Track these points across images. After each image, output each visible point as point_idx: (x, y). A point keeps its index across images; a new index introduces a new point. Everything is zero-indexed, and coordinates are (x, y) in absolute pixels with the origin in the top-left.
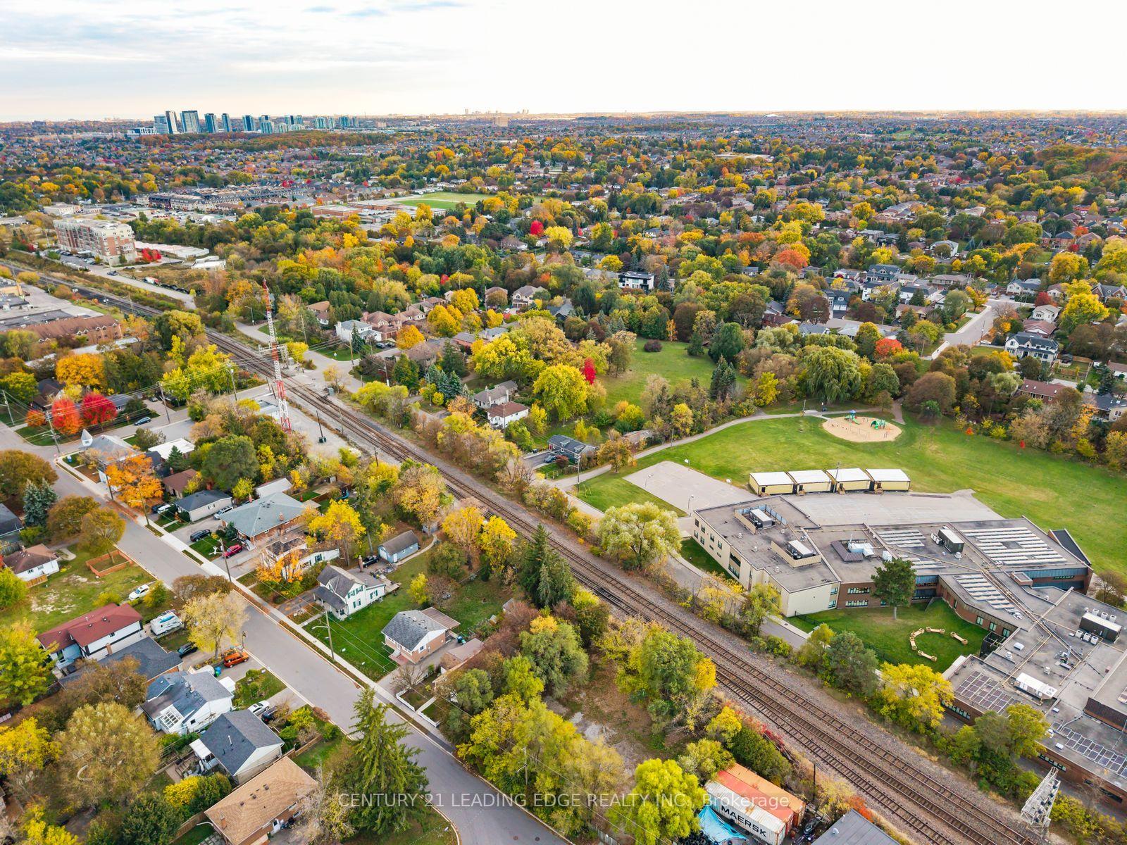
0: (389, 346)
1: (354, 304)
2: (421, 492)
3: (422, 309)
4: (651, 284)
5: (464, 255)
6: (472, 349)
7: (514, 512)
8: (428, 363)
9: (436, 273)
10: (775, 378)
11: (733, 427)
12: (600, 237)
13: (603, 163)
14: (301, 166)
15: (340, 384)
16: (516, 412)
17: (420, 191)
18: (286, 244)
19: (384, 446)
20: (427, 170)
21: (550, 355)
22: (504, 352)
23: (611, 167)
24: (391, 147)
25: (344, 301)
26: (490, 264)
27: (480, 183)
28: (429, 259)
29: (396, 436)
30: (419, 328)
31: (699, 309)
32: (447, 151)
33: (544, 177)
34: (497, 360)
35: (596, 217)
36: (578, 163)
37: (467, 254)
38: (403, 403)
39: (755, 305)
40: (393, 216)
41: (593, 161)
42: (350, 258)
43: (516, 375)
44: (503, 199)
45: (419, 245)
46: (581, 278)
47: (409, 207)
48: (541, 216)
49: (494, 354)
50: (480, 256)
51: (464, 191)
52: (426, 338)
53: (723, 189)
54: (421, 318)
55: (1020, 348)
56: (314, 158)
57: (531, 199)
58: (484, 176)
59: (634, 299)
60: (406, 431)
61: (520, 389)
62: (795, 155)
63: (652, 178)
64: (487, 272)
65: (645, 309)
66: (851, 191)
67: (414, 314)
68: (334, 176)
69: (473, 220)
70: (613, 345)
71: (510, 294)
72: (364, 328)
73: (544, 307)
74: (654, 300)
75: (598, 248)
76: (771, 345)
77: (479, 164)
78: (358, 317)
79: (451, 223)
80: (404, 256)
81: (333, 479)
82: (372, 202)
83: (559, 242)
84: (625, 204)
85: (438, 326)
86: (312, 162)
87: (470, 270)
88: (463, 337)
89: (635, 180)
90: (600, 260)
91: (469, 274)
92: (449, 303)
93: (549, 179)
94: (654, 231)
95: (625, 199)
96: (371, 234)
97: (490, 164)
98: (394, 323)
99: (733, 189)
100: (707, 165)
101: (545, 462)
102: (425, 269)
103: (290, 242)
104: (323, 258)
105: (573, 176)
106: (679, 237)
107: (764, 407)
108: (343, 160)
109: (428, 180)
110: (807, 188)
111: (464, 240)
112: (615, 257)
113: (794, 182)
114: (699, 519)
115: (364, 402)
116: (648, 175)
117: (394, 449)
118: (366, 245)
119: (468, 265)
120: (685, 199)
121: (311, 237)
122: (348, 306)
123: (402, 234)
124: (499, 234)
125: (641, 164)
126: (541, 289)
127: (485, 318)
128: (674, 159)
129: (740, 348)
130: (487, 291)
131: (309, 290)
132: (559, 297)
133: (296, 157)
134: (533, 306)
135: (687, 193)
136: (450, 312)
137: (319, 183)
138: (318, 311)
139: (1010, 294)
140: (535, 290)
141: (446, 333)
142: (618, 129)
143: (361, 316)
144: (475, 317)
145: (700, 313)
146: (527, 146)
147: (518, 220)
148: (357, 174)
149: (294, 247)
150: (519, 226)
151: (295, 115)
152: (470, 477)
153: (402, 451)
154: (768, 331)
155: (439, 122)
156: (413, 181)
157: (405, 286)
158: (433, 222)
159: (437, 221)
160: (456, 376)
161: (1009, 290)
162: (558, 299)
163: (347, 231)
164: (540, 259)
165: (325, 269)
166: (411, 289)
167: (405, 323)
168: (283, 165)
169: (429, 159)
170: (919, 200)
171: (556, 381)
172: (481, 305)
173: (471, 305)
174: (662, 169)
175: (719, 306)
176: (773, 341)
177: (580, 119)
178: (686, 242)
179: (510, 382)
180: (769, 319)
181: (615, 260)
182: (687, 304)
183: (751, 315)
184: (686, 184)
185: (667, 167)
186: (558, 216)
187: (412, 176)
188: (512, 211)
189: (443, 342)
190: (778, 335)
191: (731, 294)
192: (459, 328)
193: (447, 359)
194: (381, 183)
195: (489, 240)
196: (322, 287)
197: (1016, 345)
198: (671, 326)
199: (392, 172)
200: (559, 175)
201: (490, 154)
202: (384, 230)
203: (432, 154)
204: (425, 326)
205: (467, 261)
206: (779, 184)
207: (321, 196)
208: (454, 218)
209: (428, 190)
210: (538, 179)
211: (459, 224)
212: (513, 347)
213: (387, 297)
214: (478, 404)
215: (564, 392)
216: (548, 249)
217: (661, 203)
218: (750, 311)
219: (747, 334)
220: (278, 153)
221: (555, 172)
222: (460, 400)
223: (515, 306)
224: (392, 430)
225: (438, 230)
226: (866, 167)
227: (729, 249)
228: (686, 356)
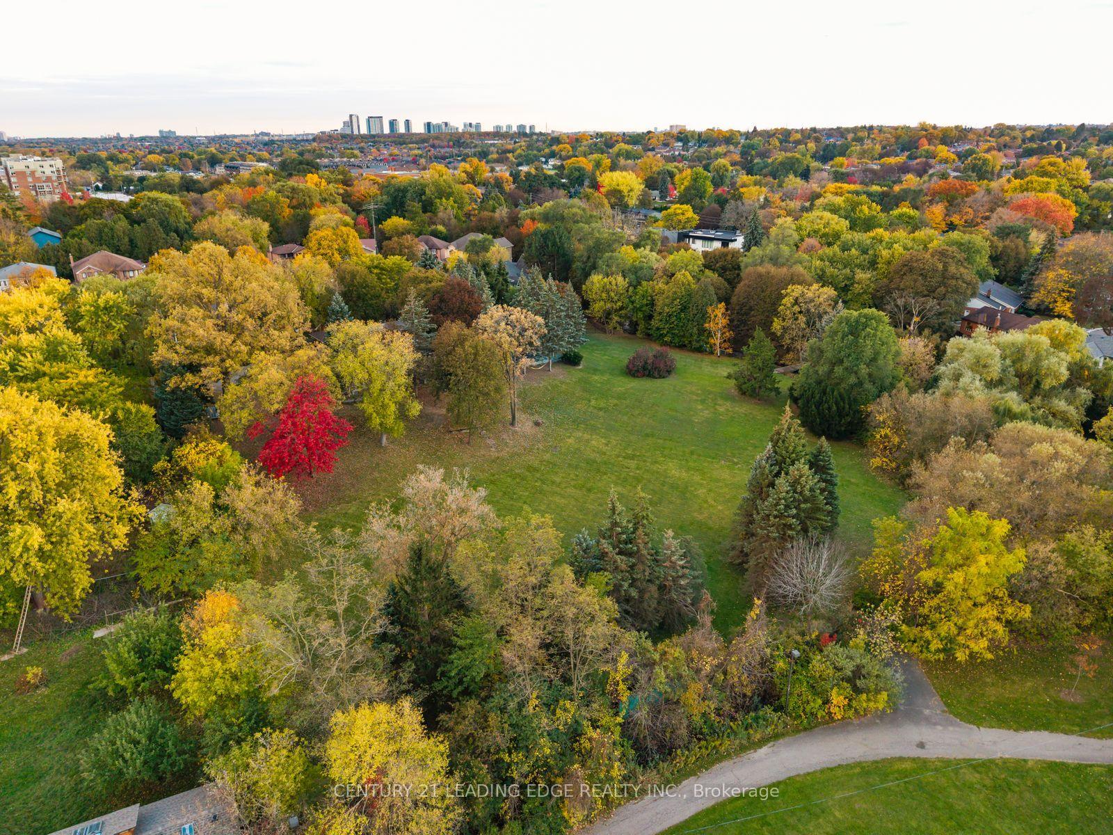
31: (795, 281)
37: (428, 192)
39: (945, 274)
59: (654, 257)
65: (670, 279)
76: (991, 384)
129: (884, 387)
154: (982, 343)
175: (851, 279)
176: (995, 372)
182: (769, 268)
183: (931, 303)
190: (1018, 354)
191: (885, 253)
198: (718, 318)
218: (931, 292)
219: (915, 347)
228: (727, 397)
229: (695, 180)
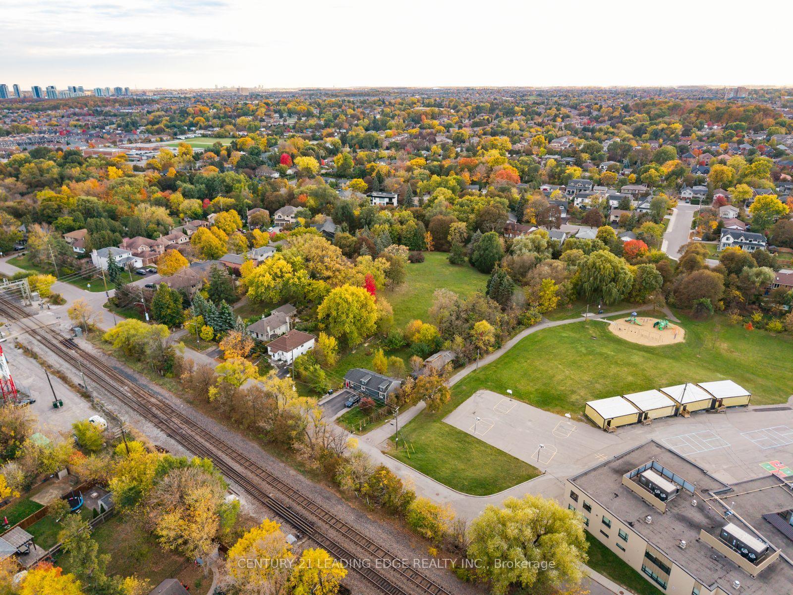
0: (151, 272)
1: (113, 231)
2: (189, 516)
3: (185, 233)
4: (395, 201)
5: (224, 181)
6: (241, 271)
7: (326, 506)
8: (193, 290)
9: (198, 198)
10: (555, 284)
11: (526, 338)
12: (342, 165)
13: (328, 114)
14: (78, 120)
15: (90, 322)
16: (301, 344)
17: (183, 137)
18: (53, 178)
19: (140, 405)
20: (187, 122)
21: (329, 273)
22: (279, 274)
23: (336, 117)
24: (156, 107)
25: (103, 228)
26: (249, 189)
27: (232, 130)
28: (192, 186)
29: (157, 389)
30: (181, 251)
31: (452, 221)
32: (202, 108)
33: (284, 125)
34: (273, 284)
35: (333, 152)
36: (309, 115)
37: (227, 181)
38: (164, 346)
40: (158, 154)
41: (320, 113)
42: (113, 188)
43: (293, 297)
44: (253, 139)
45: (181, 176)
46: (336, 198)
47: (172, 148)
48: (288, 150)
49: (268, 278)
50: (239, 181)
51: (219, 136)
52: (190, 262)
53: (425, 131)
54: (184, 241)
55: (734, 242)
56: (90, 115)
57: (276, 140)
58: (235, 125)
59: (390, 214)
60: (169, 379)
61: (299, 312)
62: (469, 107)
63: (369, 124)
64: (247, 197)
65: (402, 223)
66: (520, 130)
67: (176, 238)
68: (107, 128)
69: (229, 155)
70: (389, 259)
71: (272, 214)
72: (121, 256)
73: (307, 226)
74: (409, 216)
75: (341, 174)
77: (230, 117)
78: (116, 244)
79: (210, 158)
80: (168, 185)
81: (62, 473)
82: (139, 145)
83: (308, 170)
84: (354, 142)
85: (203, 248)
86: (89, 118)
87: (231, 194)
88: (231, 259)
89: (357, 125)
90: (345, 184)
91: (230, 197)
92: (213, 225)
93: (288, 126)
94: (384, 161)
95: (353, 138)
96: (136, 168)
97: (239, 116)
98: (156, 248)
99: (434, 131)
100: (409, 114)
101: (345, 406)
102: (187, 195)
103: (55, 176)
104: (85, 188)
105: (307, 124)
106: (408, 163)
107: (547, 314)
108: (115, 115)
109: (189, 129)
110: (488, 129)
111: (222, 170)
112: (361, 180)
113: (475, 125)
114: (576, 491)
115: (117, 345)
116: (367, 121)
117: (154, 410)
118: (129, 176)
119: (228, 190)
120: (399, 138)
121: (76, 171)
122: (107, 233)
123: (166, 166)
124: (254, 164)
125: (359, 114)
126: (300, 209)
127: (251, 238)
128: (383, 111)
130: (248, 213)
131: (66, 219)
132: (320, 215)
133: (75, 114)
134: (297, 224)
135: (399, 134)
136: (214, 233)
137: (93, 132)
138: (76, 240)
139: (685, 199)
140: (295, 210)
141: (212, 255)
142: (332, 95)
143: (121, 242)
144: (240, 238)
145: (455, 225)
146: (267, 104)
147: (268, 154)
148: (127, 125)
149: (60, 181)
150: (270, 159)
151: (77, 86)
152: (256, 445)
153: (164, 412)
155: (194, 92)
156: (175, 130)
157: (168, 211)
158: (193, 157)
159: (197, 157)
160: (226, 305)
161: (683, 195)
162: (319, 217)
163: (113, 165)
164: (293, 184)
165: (85, 198)
166: (174, 213)
167: (167, 247)
168: (63, 120)
169: (188, 114)
170: (571, 135)
171: (345, 305)
172: (245, 226)
173: (234, 226)
174: (375, 117)
175: (468, 218)
176: (530, 247)
177: (302, 90)
178: (415, 167)
179: (288, 305)
180: (510, 227)
181: (361, 183)
182: (440, 217)
183: (497, 225)
184: (397, 127)
185: (378, 117)
186: (301, 150)
187: (174, 126)
188: (262, 148)
189: (209, 265)
190: (530, 241)
191: (476, 207)
192: (225, 249)
193: (214, 284)
194: (148, 131)
195: (246, 170)
196: (81, 215)
197: (732, 240)
198: (428, 238)
199: (157, 123)
200: (296, 123)
201: (238, 109)
202: (148, 164)
203: (191, 110)
204: (189, 248)
205: (227, 186)
206: (465, 126)
207: (93, 141)
208: (212, 154)
209: (188, 136)
210: (279, 126)
211: (217, 159)
212: (289, 267)
213: (149, 221)
214: (254, 336)
215: (354, 317)
216: (298, 175)
217: (382, 140)
218: (497, 221)
220: (61, 112)
221: (291, 121)
222: (234, 336)
223: (277, 225)
224: (152, 380)
225: (198, 164)
226: (522, 114)
227: (453, 172)
228: (449, 265)
229: (345, 160)
